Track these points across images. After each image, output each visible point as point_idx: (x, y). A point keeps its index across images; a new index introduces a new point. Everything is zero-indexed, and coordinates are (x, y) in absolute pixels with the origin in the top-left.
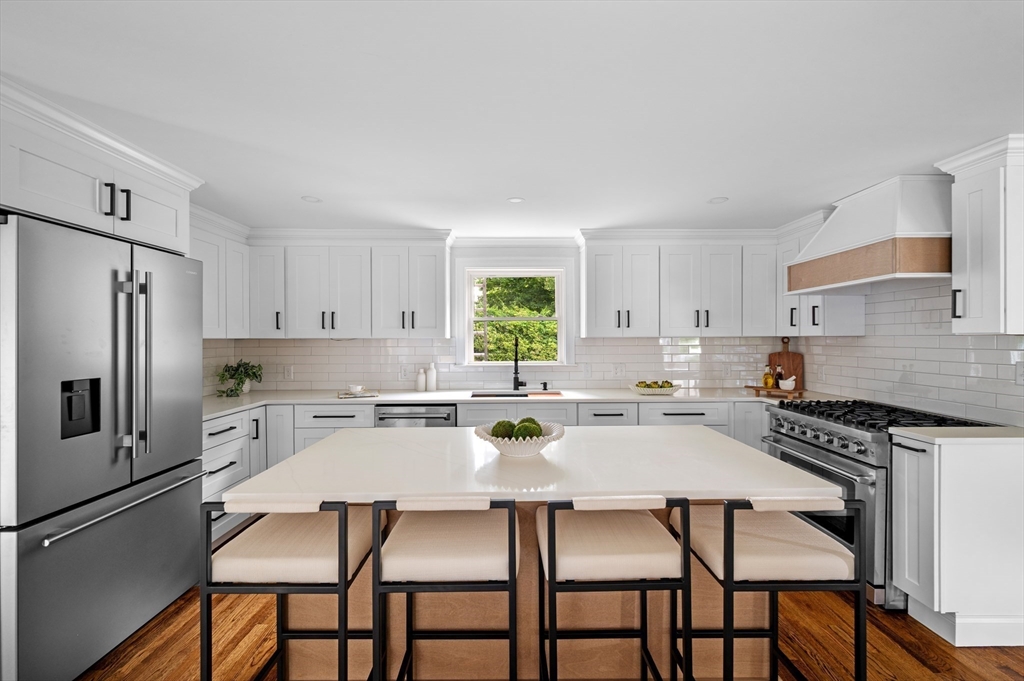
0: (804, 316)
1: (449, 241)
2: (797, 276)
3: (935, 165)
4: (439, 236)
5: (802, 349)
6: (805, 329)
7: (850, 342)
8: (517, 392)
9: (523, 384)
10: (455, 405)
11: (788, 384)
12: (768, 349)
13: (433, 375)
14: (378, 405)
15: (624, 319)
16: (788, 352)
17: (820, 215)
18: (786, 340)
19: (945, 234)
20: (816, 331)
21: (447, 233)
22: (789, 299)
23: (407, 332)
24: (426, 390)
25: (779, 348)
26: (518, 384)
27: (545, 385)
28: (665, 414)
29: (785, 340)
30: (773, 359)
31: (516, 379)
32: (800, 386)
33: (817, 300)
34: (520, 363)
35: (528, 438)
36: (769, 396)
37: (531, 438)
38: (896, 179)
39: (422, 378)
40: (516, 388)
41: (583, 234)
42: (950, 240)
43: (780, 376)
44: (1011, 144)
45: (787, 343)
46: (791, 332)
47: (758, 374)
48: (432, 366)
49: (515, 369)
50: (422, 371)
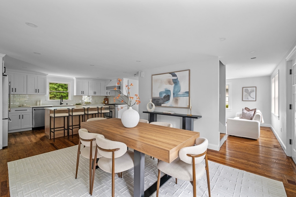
0: (108, 93)
1: (47, 76)
2: (107, 88)
4: (45, 75)
5: (108, 98)
6: (108, 95)
7: (114, 96)
11: (106, 102)
12: (104, 98)
13: (41, 102)
14: (33, 107)
15: (83, 92)
16: (106, 98)
17: (110, 81)
19: (120, 85)
20: (110, 95)
21: (47, 74)
22: (107, 91)
23: (37, 93)
24: (39, 105)
26: (61, 104)
27: (67, 104)
29: (106, 96)
30: (104, 99)
31: (61, 103)
32: (108, 102)
33: (110, 91)
36: (104, 104)
39: (38, 103)
43: (105, 101)
46: (107, 95)
47: (103, 101)
48: (41, 100)
49: (61, 101)
50: (38, 101)
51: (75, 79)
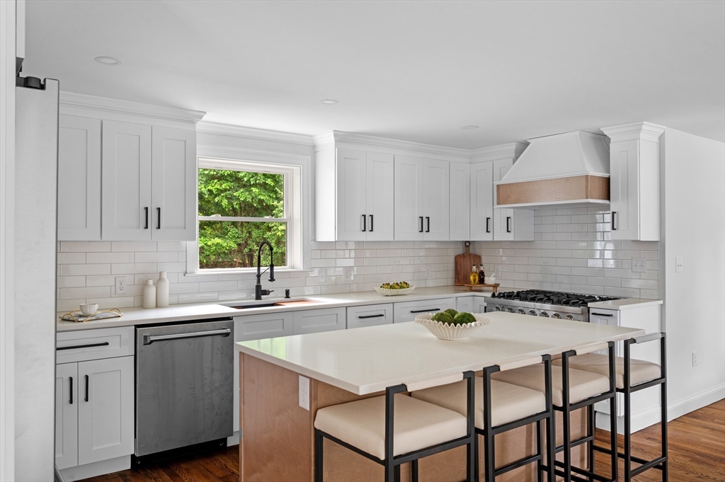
0: (501, 225)
1: (199, 126)
3: (601, 129)
4: (191, 117)
6: (501, 235)
8: (259, 302)
9: (266, 293)
10: (229, 318)
11: (492, 280)
12: (453, 252)
13: (166, 288)
14: (137, 326)
15: (368, 223)
16: (470, 255)
18: (467, 244)
19: (606, 175)
21: (200, 115)
23: (152, 232)
24: (157, 307)
25: (460, 251)
26: (260, 292)
27: (287, 292)
28: (412, 312)
30: (459, 260)
31: (258, 287)
33: (510, 213)
34: (276, 269)
35: (458, 324)
36: (478, 290)
37: (461, 325)
38: (577, 133)
39: (152, 292)
40: (258, 298)
41: (335, 135)
42: (608, 179)
43: (482, 274)
44: (644, 127)
45: (468, 246)
46: (479, 235)
48: (165, 276)
49: (259, 276)
50: (151, 282)
51: (332, 140)
